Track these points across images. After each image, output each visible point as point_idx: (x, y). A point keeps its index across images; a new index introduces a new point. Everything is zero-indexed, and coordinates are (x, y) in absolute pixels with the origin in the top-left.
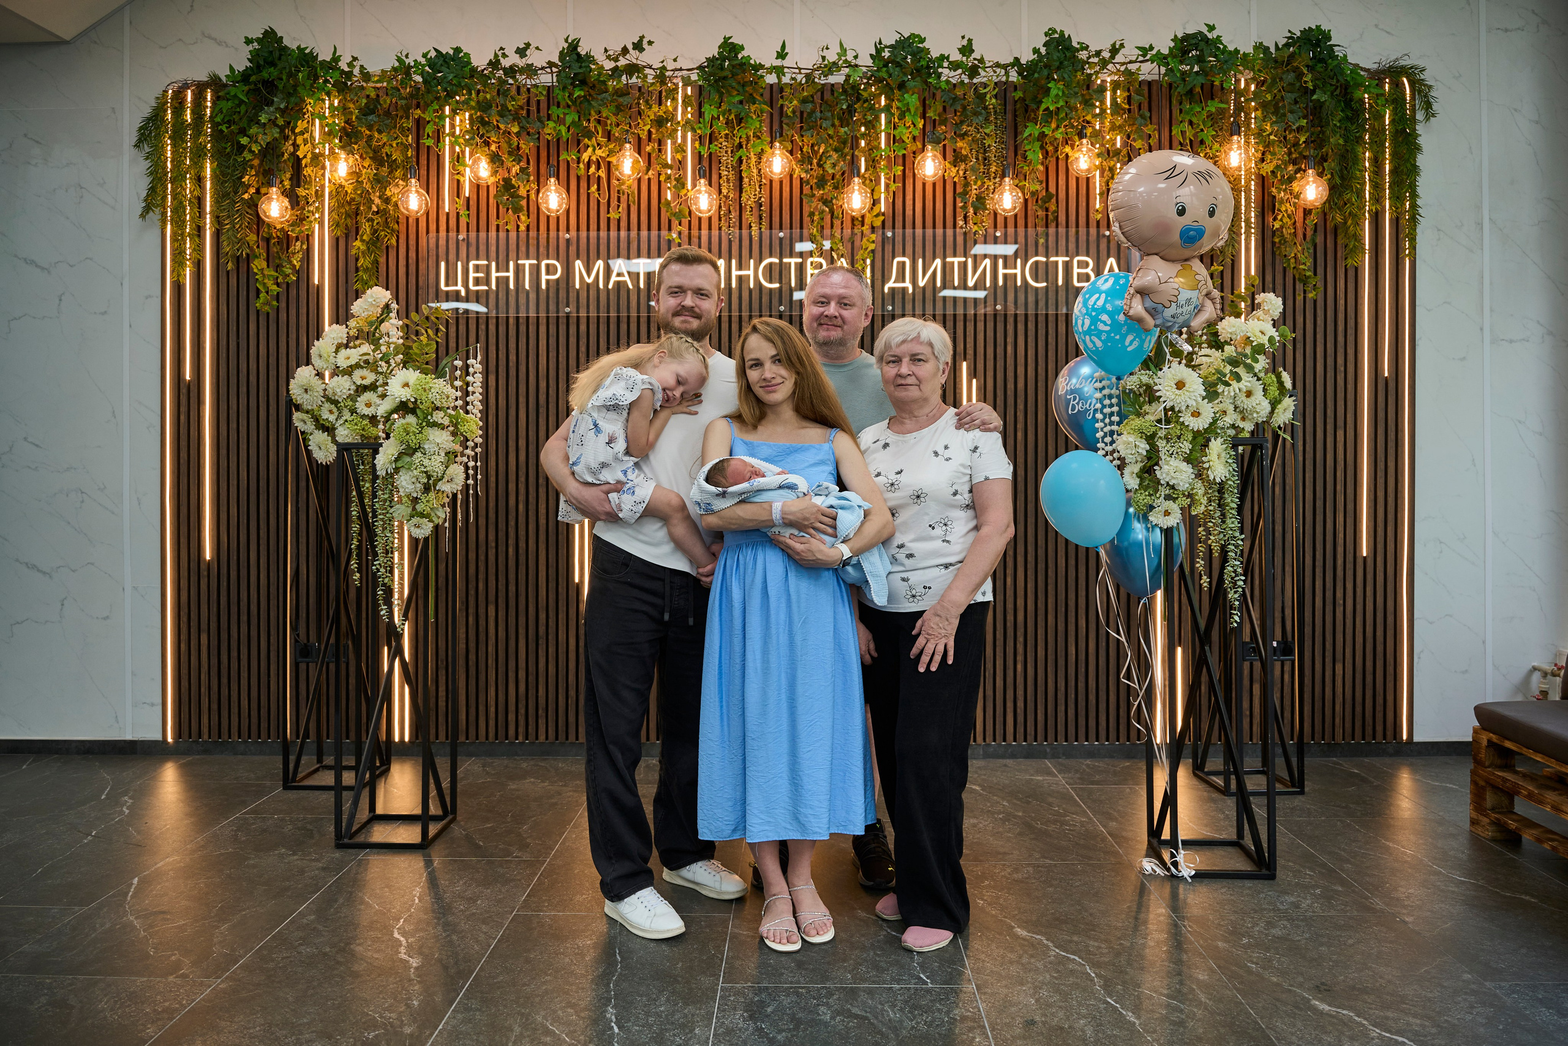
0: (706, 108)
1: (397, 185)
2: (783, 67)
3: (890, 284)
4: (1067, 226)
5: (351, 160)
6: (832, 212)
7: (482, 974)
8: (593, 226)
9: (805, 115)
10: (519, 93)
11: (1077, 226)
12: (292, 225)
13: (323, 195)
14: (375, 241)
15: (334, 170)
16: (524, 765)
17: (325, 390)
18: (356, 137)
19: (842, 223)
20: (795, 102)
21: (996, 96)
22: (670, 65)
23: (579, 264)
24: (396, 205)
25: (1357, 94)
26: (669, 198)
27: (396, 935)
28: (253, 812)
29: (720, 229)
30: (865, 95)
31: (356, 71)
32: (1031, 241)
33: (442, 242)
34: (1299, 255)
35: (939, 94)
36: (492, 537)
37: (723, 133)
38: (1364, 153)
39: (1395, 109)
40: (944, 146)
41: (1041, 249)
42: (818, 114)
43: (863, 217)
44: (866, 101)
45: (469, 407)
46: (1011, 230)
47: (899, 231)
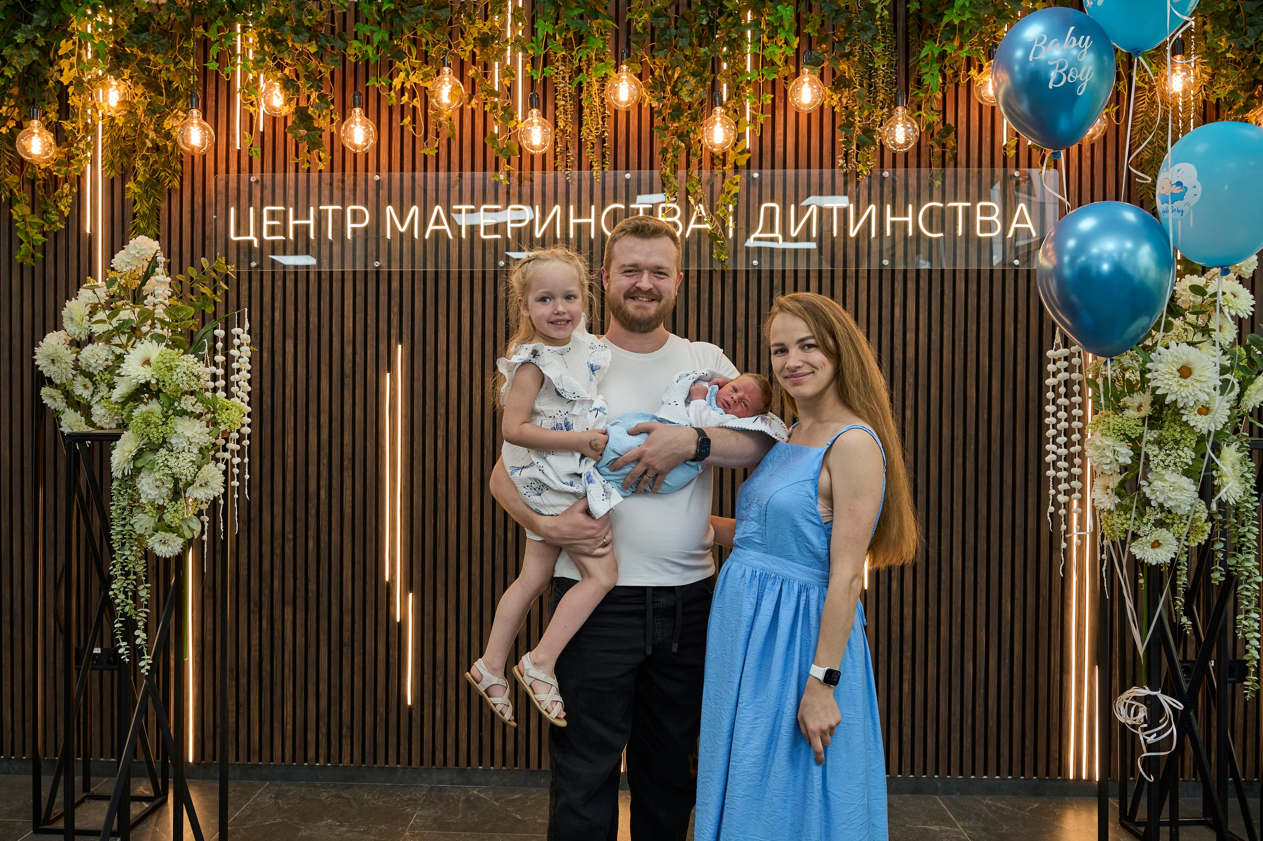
0: (540, 24)
1: (176, 117)
3: (757, 234)
4: (968, 166)
5: (122, 87)
6: (688, 148)
8: (408, 165)
9: (657, 33)
10: (319, 8)
11: (980, 165)
12: (58, 164)
13: (95, 130)
14: (153, 183)
15: (104, 101)
17: (77, 360)
18: (128, 60)
19: (700, 161)
20: (646, 15)
23: (390, 209)
24: (176, 140)
26: (496, 132)
29: (556, 169)
30: (730, 6)
32: (924, 182)
33: (233, 184)
36: (289, 528)
37: (559, 55)
40: (822, 69)
41: (937, 193)
42: (674, 31)
43: (724, 154)
44: (730, 15)
45: (234, 389)
46: (900, 171)
47: (767, 172)
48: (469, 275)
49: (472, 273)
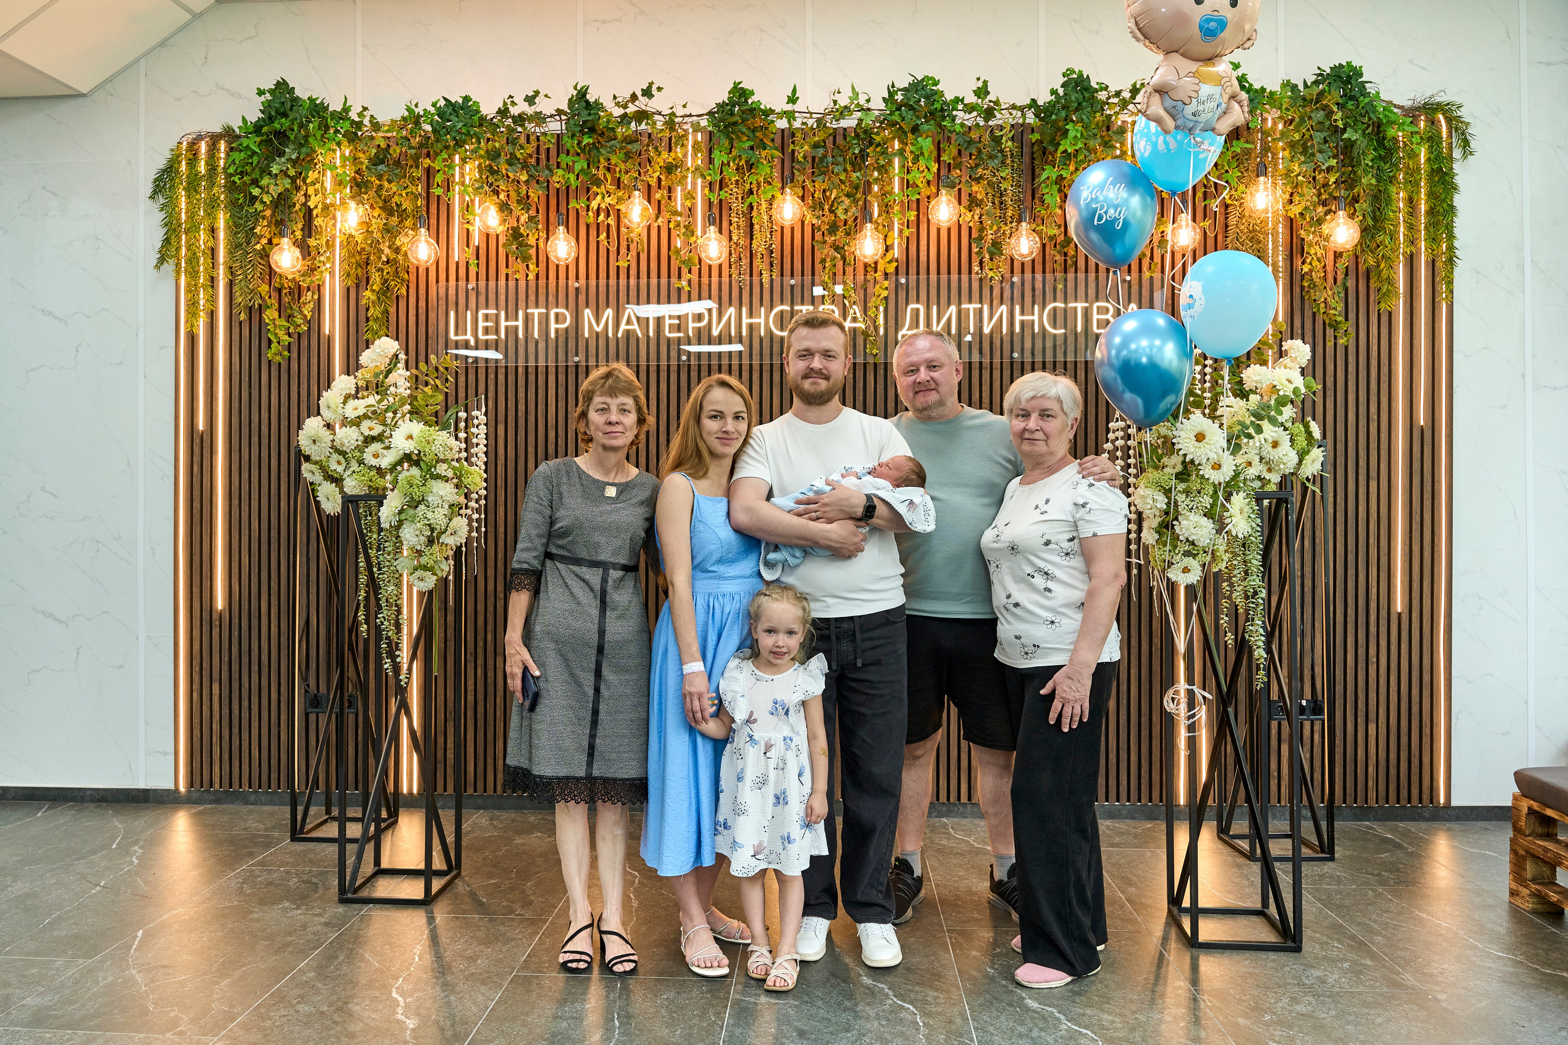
0: (716, 154)
1: (407, 235)
2: (794, 112)
3: (904, 331)
4: (1087, 271)
5: (361, 210)
6: (844, 259)
7: (479, 1037)
8: (603, 274)
9: (817, 160)
10: (528, 142)
11: (1097, 271)
12: (303, 275)
13: (333, 246)
14: (386, 289)
15: (344, 221)
16: (532, 819)
17: (333, 441)
18: (367, 187)
19: (854, 269)
20: (806, 147)
21: (1012, 139)
22: (680, 112)
23: (588, 313)
24: (406, 254)
25: (1391, 132)
26: (679, 245)
27: (394, 995)
28: (261, 863)
29: (730, 276)
30: (878, 139)
31: (366, 121)
32: (1049, 286)
33: (452, 292)
34: (1329, 299)
35: (954, 137)
37: (733, 179)
38: (1398, 194)
39: (1431, 147)
40: (960, 190)
41: (1059, 295)
42: (830, 159)
43: (876, 263)
44: (879, 145)
45: (474, 459)
46: (1028, 276)
47: (913, 277)
48: (655, 368)
49: (658, 366)
